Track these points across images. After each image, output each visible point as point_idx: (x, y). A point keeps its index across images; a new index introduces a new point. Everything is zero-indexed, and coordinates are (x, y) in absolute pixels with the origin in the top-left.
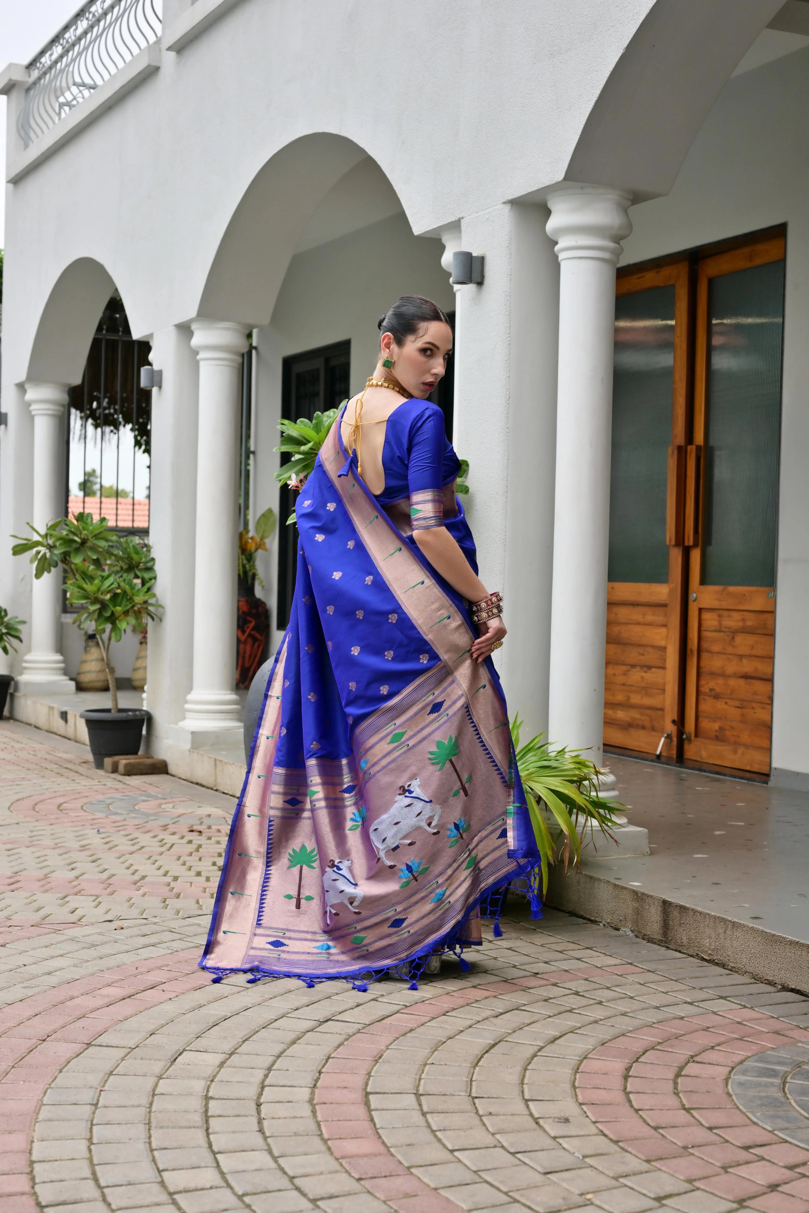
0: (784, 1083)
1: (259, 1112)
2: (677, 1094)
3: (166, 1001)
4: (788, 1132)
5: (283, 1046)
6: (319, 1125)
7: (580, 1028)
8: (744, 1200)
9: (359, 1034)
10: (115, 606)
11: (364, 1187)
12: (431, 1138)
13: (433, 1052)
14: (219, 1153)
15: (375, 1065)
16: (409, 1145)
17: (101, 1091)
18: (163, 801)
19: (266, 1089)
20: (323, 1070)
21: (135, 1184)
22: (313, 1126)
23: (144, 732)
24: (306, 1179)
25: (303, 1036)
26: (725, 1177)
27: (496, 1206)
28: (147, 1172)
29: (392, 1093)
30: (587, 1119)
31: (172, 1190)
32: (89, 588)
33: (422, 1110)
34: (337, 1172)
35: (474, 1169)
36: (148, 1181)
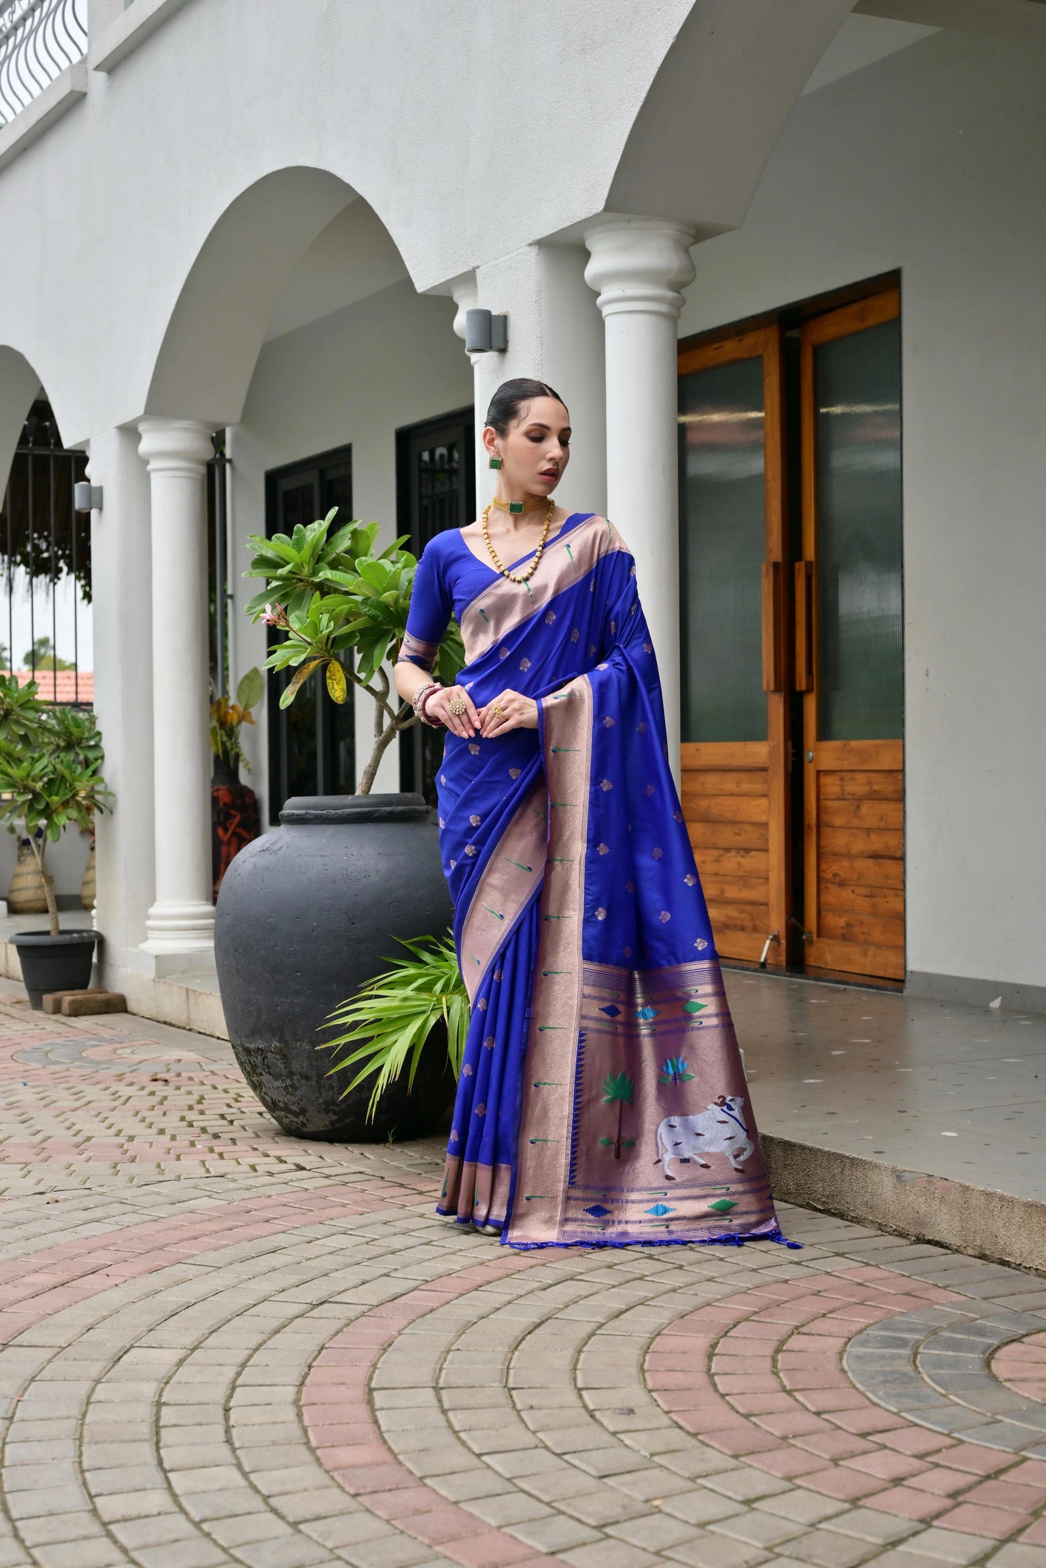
0: (915, 1354)
1: (227, 1419)
2: (776, 1373)
3: (110, 1288)
4: (918, 1413)
5: (263, 1337)
6: (305, 1431)
7: (653, 1298)
8: (859, 1499)
9: (363, 1318)
10: (50, 796)
11: (361, 1504)
12: (453, 1440)
13: (460, 1336)
14: (172, 1470)
15: (383, 1354)
16: (423, 1450)
17: (19, 1401)
18: (119, 1046)
19: (238, 1389)
20: (314, 1364)
21: (58, 1514)
22: (297, 1432)
23: (95, 960)
24: (285, 1498)
25: (289, 1323)
26: (834, 1472)
27: (535, 1520)
28: (74, 1498)
29: (403, 1388)
30: (658, 1409)
31: (106, 1518)
32: (15, 772)
33: (441, 1406)
34: (326, 1487)
35: (508, 1475)
36: (75, 1509)
